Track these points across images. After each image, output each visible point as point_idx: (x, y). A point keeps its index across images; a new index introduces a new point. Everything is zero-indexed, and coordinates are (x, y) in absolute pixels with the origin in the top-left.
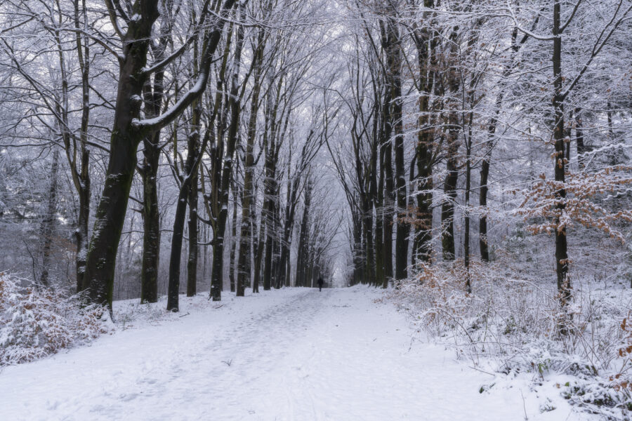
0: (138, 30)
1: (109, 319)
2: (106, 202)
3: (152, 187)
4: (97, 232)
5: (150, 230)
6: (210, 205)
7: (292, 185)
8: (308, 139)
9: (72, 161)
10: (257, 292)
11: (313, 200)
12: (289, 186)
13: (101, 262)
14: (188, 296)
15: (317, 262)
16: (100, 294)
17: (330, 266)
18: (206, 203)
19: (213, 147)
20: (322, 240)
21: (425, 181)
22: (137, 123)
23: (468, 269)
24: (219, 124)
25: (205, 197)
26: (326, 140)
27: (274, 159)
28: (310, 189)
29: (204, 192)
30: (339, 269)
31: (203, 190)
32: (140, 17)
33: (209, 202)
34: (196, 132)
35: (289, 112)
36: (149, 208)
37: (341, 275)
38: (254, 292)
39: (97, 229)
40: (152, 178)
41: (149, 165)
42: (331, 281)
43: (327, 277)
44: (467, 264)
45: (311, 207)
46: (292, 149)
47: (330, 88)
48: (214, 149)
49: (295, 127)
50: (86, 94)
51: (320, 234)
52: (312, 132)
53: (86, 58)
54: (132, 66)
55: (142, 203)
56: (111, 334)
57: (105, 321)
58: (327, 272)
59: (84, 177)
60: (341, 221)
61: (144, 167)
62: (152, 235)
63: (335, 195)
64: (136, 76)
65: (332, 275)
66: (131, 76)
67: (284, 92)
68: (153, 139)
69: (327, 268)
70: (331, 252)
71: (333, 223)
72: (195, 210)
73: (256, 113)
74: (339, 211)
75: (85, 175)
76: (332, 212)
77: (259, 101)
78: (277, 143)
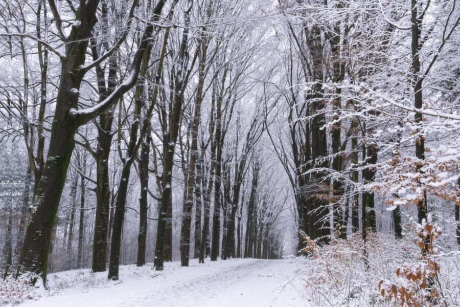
0: (78, 34)
1: (42, 286)
2: (44, 181)
3: (104, 168)
4: (35, 207)
5: (102, 206)
6: (162, 184)
7: (239, 166)
8: (252, 126)
9: (29, 146)
10: (203, 262)
11: (261, 180)
12: (236, 168)
13: (38, 234)
14: (137, 266)
15: (266, 235)
16: (35, 263)
17: (280, 239)
18: (158, 182)
19: (165, 134)
20: (270, 215)
21: (323, 160)
22: (74, 112)
23: (365, 241)
24: (170, 113)
25: (157, 177)
26: (267, 128)
27: (220, 144)
28: (258, 170)
29: (156, 173)
30: (288, 242)
31: (155, 171)
32: (80, 23)
33: (161, 182)
34: (138, 120)
35: (233, 104)
36: (101, 186)
37: (290, 248)
38: (200, 262)
39: (36, 205)
40: (104, 161)
41: (101, 149)
42: (281, 253)
43: (277, 250)
44: (364, 237)
45: (259, 186)
46: (239, 136)
47: (269, 81)
48: (166, 135)
49: (241, 115)
50: (44, 89)
51: (268, 211)
52: (255, 120)
53: (45, 59)
54: (72, 64)
55: (95, 183)
56: (36, 300)
57: (38, 287)
58: (276, 245)
59: (39, 160)
60: (286, 199)
61: (98, 151)
62: (103, 211)
63: (280, 175)
64: (75, 72)
65: (282, 248)
66: (70, 72)
67: (228, 86)
68: (106, 127)
69: (277, 241)
70: (279, 227)
71: (279, 200)
72: (145, 188)
73: (200, 103)
74: (285, 190)
75: (40, 158)
76: (278, 191)
77: (203, 94)
78: (223, 130)
